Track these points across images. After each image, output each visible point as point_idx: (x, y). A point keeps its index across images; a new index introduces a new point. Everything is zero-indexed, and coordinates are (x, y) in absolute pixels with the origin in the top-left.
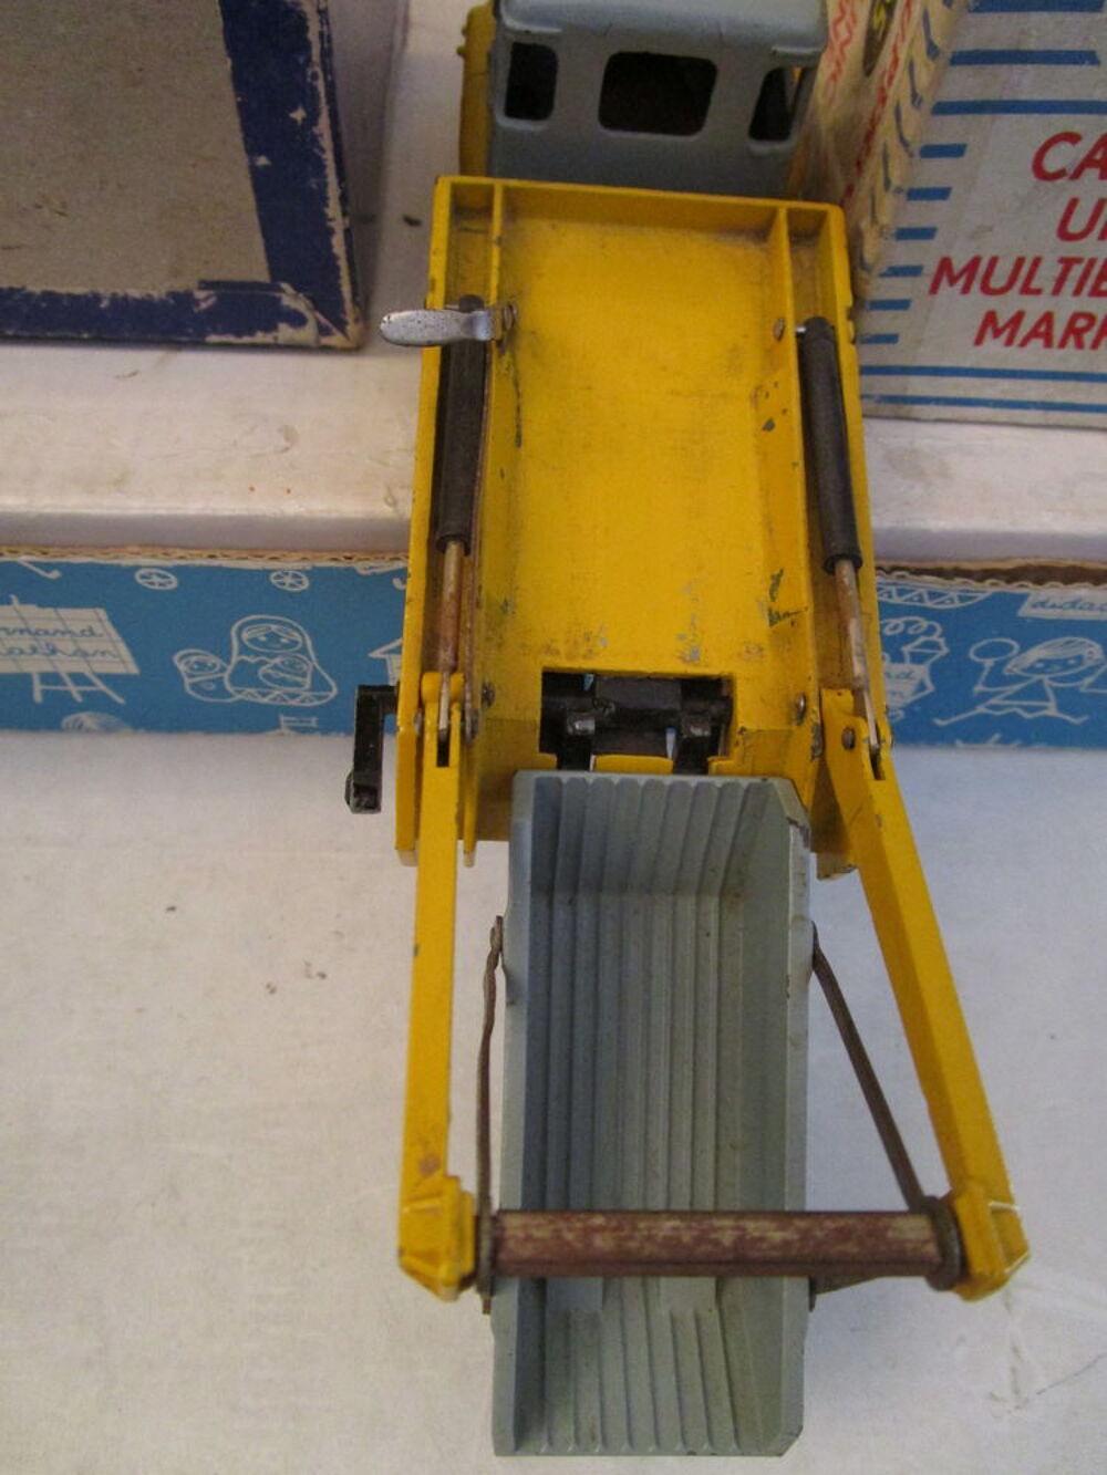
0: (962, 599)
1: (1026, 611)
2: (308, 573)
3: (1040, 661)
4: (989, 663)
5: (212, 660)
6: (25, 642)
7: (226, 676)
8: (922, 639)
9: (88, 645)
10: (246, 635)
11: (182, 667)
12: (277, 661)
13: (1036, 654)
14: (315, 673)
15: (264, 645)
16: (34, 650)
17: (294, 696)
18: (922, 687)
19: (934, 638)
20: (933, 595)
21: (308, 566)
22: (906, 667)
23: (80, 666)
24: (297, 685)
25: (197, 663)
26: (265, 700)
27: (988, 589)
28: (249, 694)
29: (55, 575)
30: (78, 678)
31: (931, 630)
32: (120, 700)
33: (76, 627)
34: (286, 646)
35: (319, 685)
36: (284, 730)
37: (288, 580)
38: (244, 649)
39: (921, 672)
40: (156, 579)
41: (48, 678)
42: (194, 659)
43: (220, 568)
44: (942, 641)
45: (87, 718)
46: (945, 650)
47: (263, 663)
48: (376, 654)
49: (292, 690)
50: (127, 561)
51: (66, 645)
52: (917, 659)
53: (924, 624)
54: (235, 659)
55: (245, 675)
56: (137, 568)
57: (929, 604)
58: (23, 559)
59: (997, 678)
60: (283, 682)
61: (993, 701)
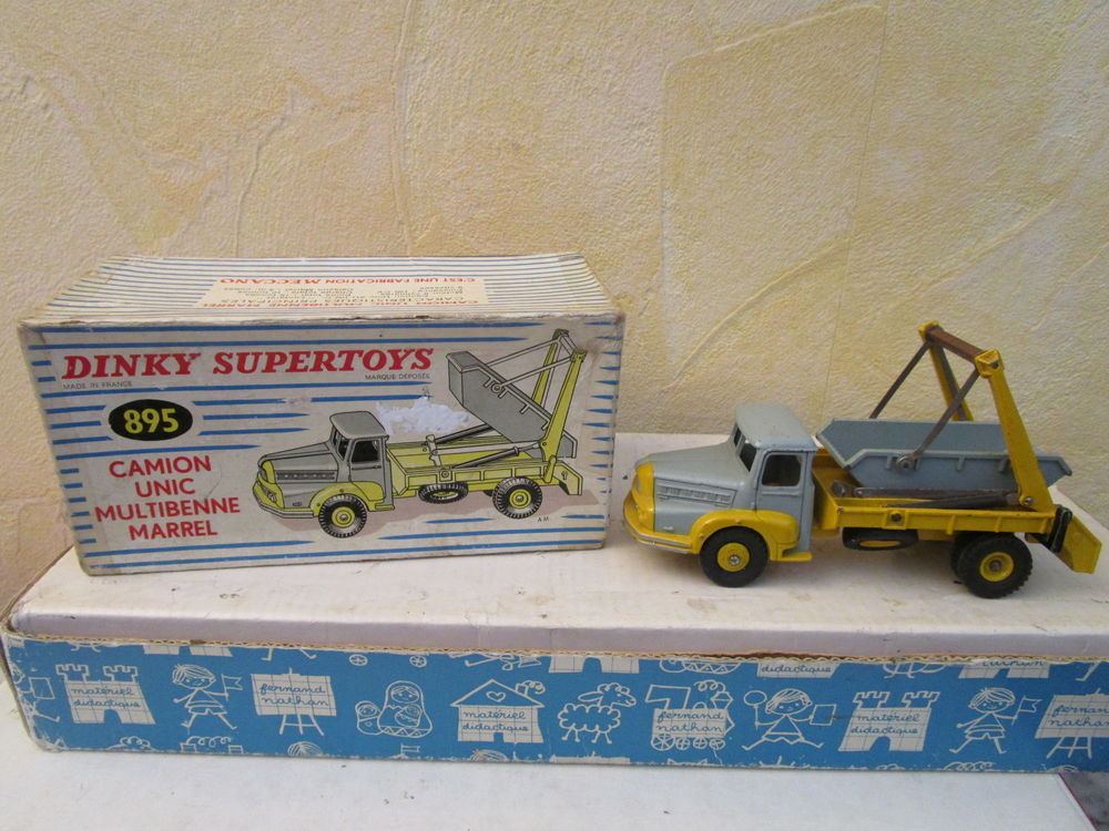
0: (729, 668)
1: (760, 673)
2: (428, 658)
3: (780, 704)
4: (756, 706)
5: (374, 707)
6: (285, 696)
7: (379, 717)
8: (718, 693)
9: (316, 698)
10: (393, 693)
11: (358, 712)
12: (405, 708)
13: (777, 700)
14: (423, 716)
15: (400, 698)
16: (290, 699)
17: (409, 731)
18: (728, 725)
19: (723, 692)
20: (715, 667)
21: (427, 653)
22: (716, 711)
23: (308, 712)
24: (413, 724)
25: (366, 709)
26: (395, 734)
27: (739, 662)
28: (388, 730)
29: (314, 656)
30: (306, 719)
31: (720, 688)
32: (322, 734)
33: (313, 687)
34: (411, 699)
35: (424, 724)
36: (402, 755)
37: (418, 661)
38: (390, 702)
39: (724, 712)
40: (358, 660)
41: (292, 718)
42: (365, 706)
43: (388, 654)
44: (728, 693)
45: (302, 746)
46: (732, 699)
47: (398, 709)
48: (454, 705)
49: (410, 727)
50: (347, 650)
51: (305, 698)
52: (721, 705)
53: (716, 684)
54: (385, 707)
55: (388, 718)
56: (352, 653)
57: (714, 672)
58: (302, 648)
59: (764, 717)
60: (405, 722)
61: (768, 732)
